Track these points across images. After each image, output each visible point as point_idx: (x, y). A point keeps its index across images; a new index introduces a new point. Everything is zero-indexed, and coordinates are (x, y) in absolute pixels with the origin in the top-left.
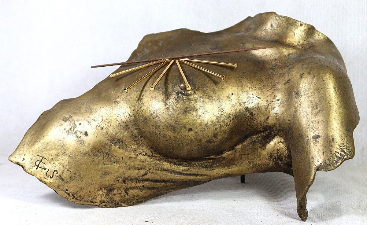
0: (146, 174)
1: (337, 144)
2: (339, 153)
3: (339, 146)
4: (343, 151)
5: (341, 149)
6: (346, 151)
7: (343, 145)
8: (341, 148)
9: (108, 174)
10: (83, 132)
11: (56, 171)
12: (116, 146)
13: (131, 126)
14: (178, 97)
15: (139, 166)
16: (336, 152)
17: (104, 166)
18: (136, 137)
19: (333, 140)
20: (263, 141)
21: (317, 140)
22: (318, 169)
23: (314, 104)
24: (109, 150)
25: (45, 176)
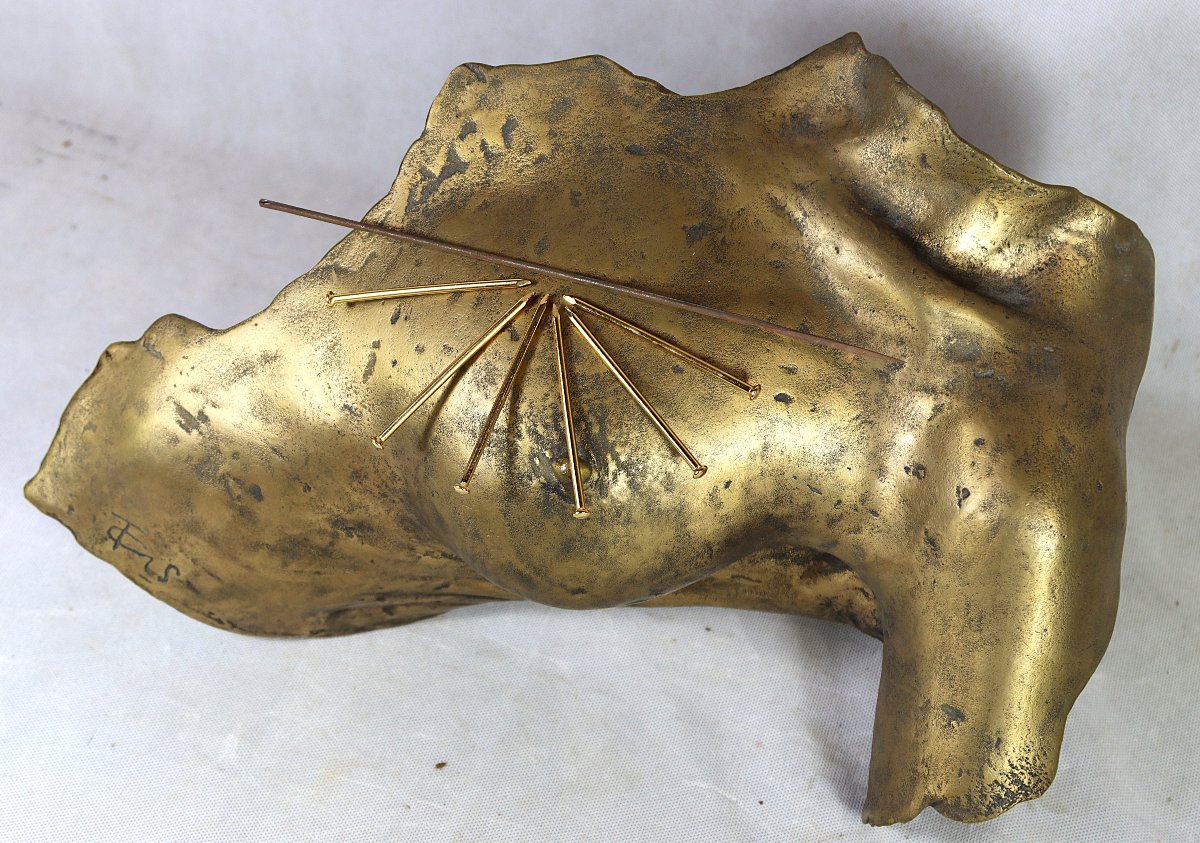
0: (446, 586)
1: (1006, 759)
2: (1003, 786)
3: (1011, 765)
4: (1017, 782)
5: (1013, 775)
6: (1026, 782)
7: (1024, 763)
8: (1016, 772)
9: (332, 590)
10: (247, 485)
11: (174, 567)
12: (353, 536)
13: (396, 499)
14: (547, 502)
15: (426, 574)
16: (996, 781)
17: (317, 576)
18: (415, 525)
19: (997, 746)
20: (811, 563)
21: (953, 723)
22: (935, 803)
23: (973, 615)
24: (332, 544)
25: (144, 574)
